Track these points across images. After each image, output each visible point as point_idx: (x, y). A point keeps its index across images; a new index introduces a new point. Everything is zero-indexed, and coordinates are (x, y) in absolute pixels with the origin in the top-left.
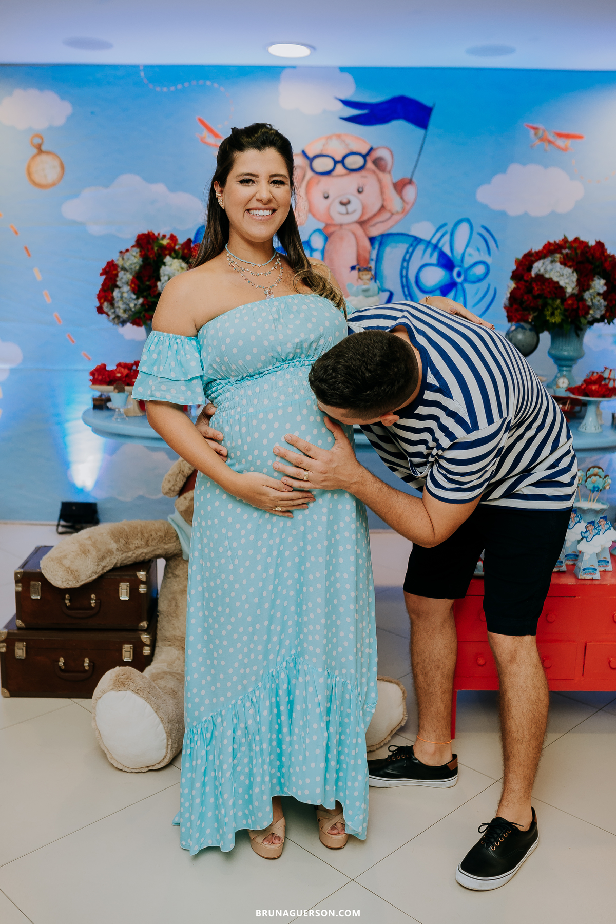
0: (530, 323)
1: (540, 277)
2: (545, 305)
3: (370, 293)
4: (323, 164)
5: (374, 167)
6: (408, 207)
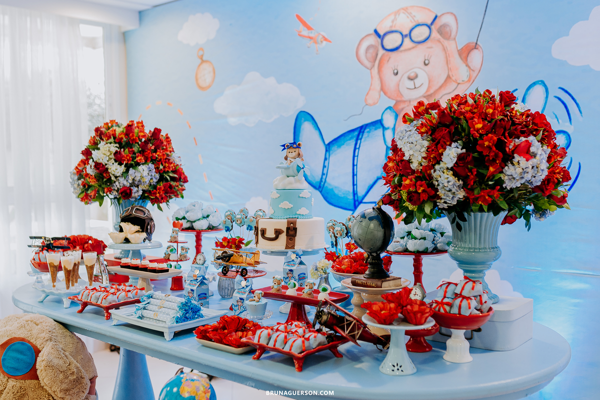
4: (392, 41)
5: (438, 36)
6: (475, 75)
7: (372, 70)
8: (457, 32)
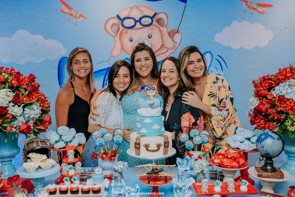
0: (276, 133)
1: (282, 99)
2: (286, 118)
3: (155, 105)
4: (129, 23)
5: (157, 24)
6: (177, 45)
7: (116, 37)
8: (167, 23)
